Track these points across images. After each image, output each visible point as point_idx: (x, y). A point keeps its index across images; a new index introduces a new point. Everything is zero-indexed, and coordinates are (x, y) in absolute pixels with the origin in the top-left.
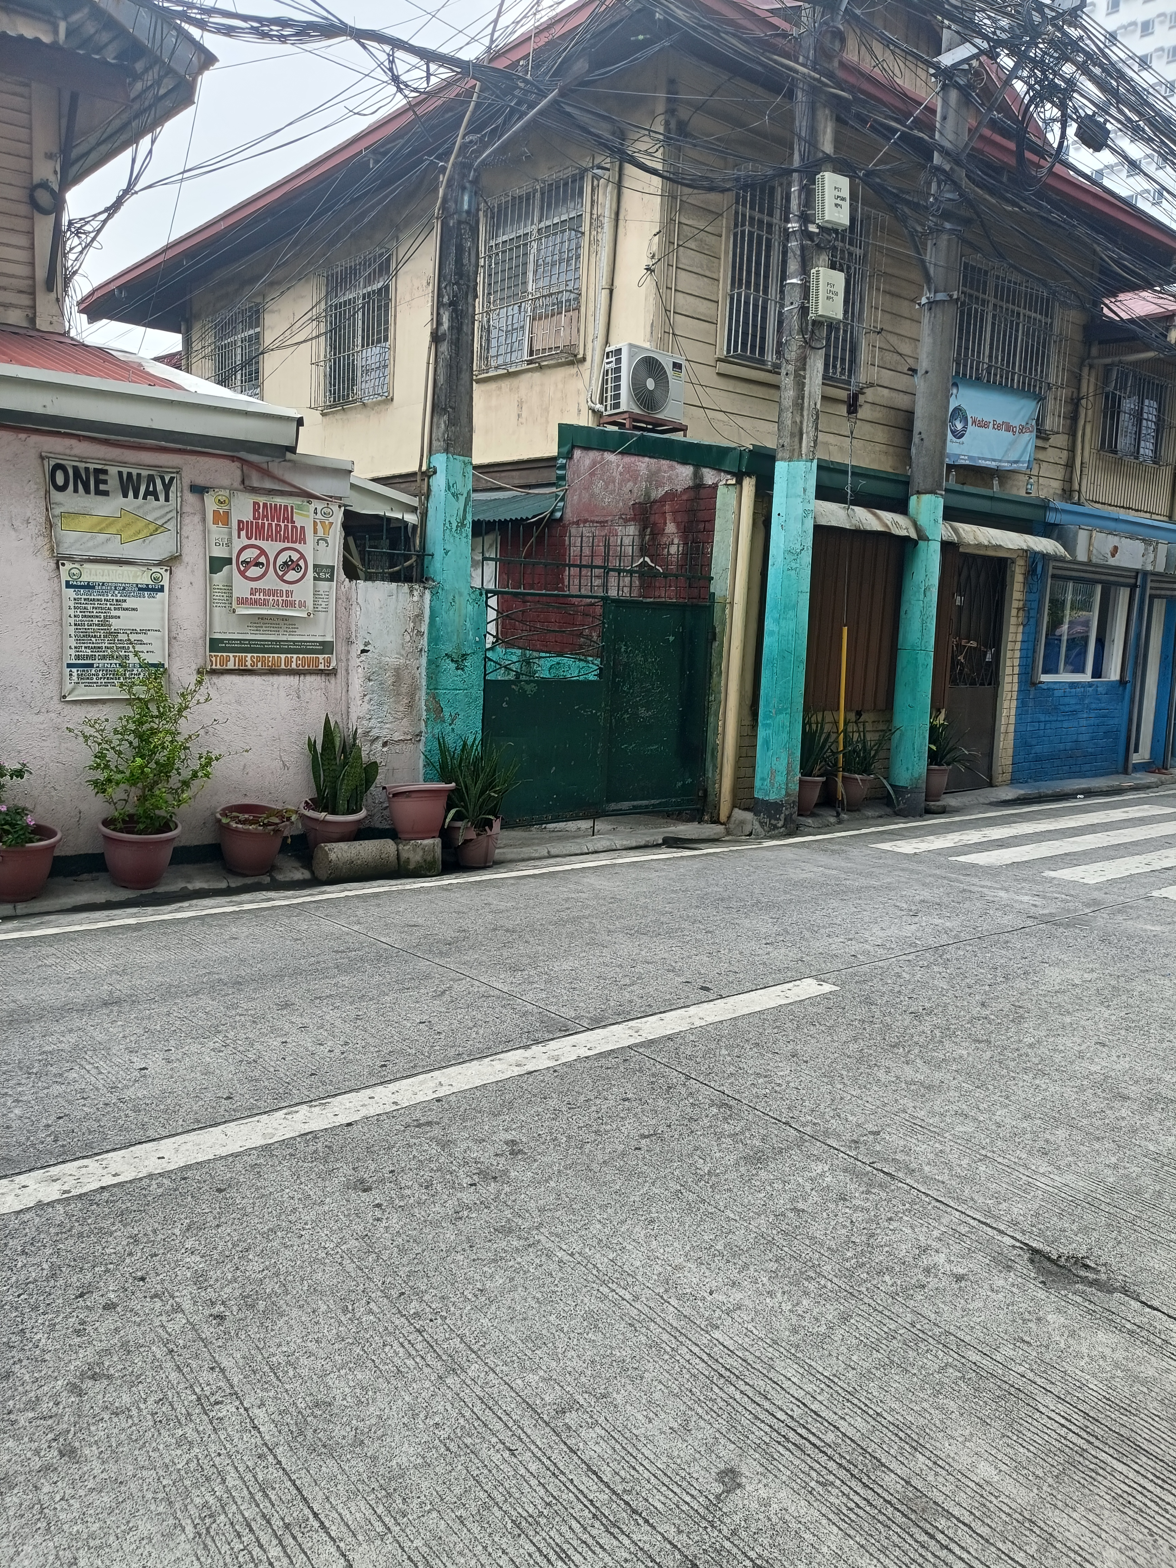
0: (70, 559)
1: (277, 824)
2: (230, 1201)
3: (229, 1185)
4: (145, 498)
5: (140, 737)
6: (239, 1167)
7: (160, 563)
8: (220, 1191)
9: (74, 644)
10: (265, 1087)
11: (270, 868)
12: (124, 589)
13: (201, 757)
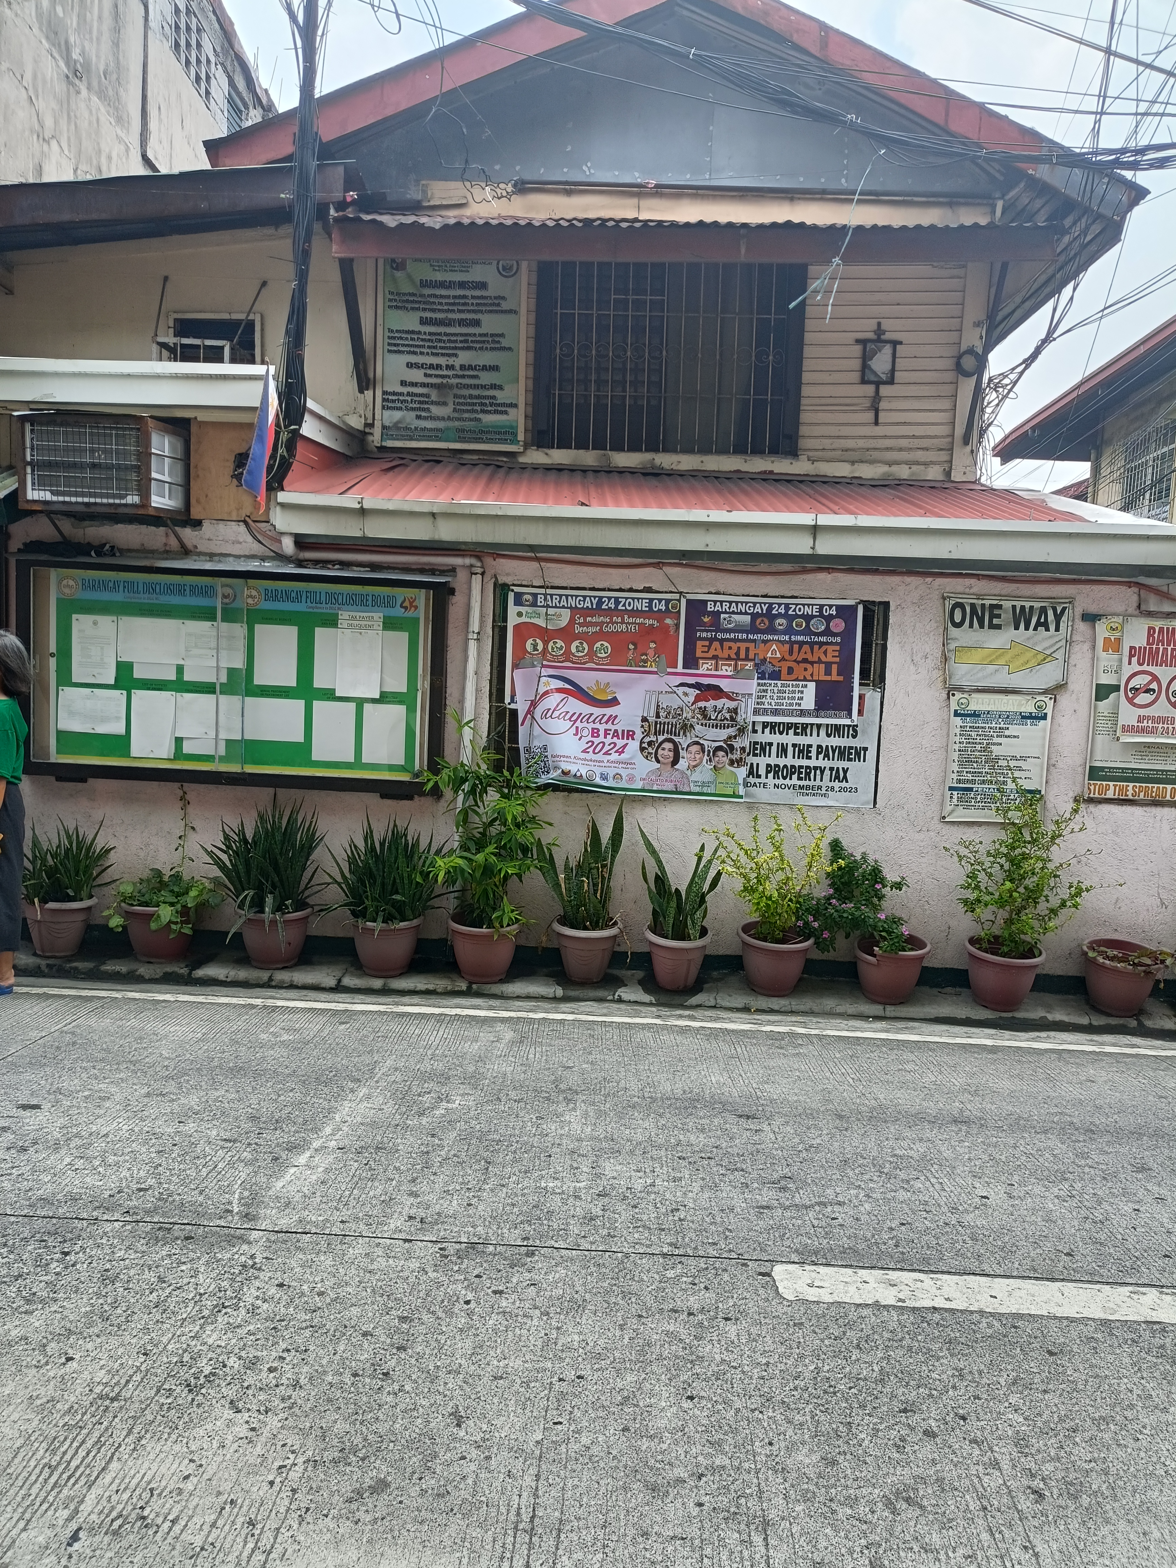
0: (960, 689)
1: (1148, 965)
2: (1061, 1369)
3: (1061, 1351)
4: (1035, 629)
5: (1012, 861)
6: (1074, 1334)
7: (1045, 692)
8: (1051, 1353)
9: (956, 769)
10: (1110, 1254)
11: (1138, 1012)
12: (1008, 717)
13: (1071, 887)
